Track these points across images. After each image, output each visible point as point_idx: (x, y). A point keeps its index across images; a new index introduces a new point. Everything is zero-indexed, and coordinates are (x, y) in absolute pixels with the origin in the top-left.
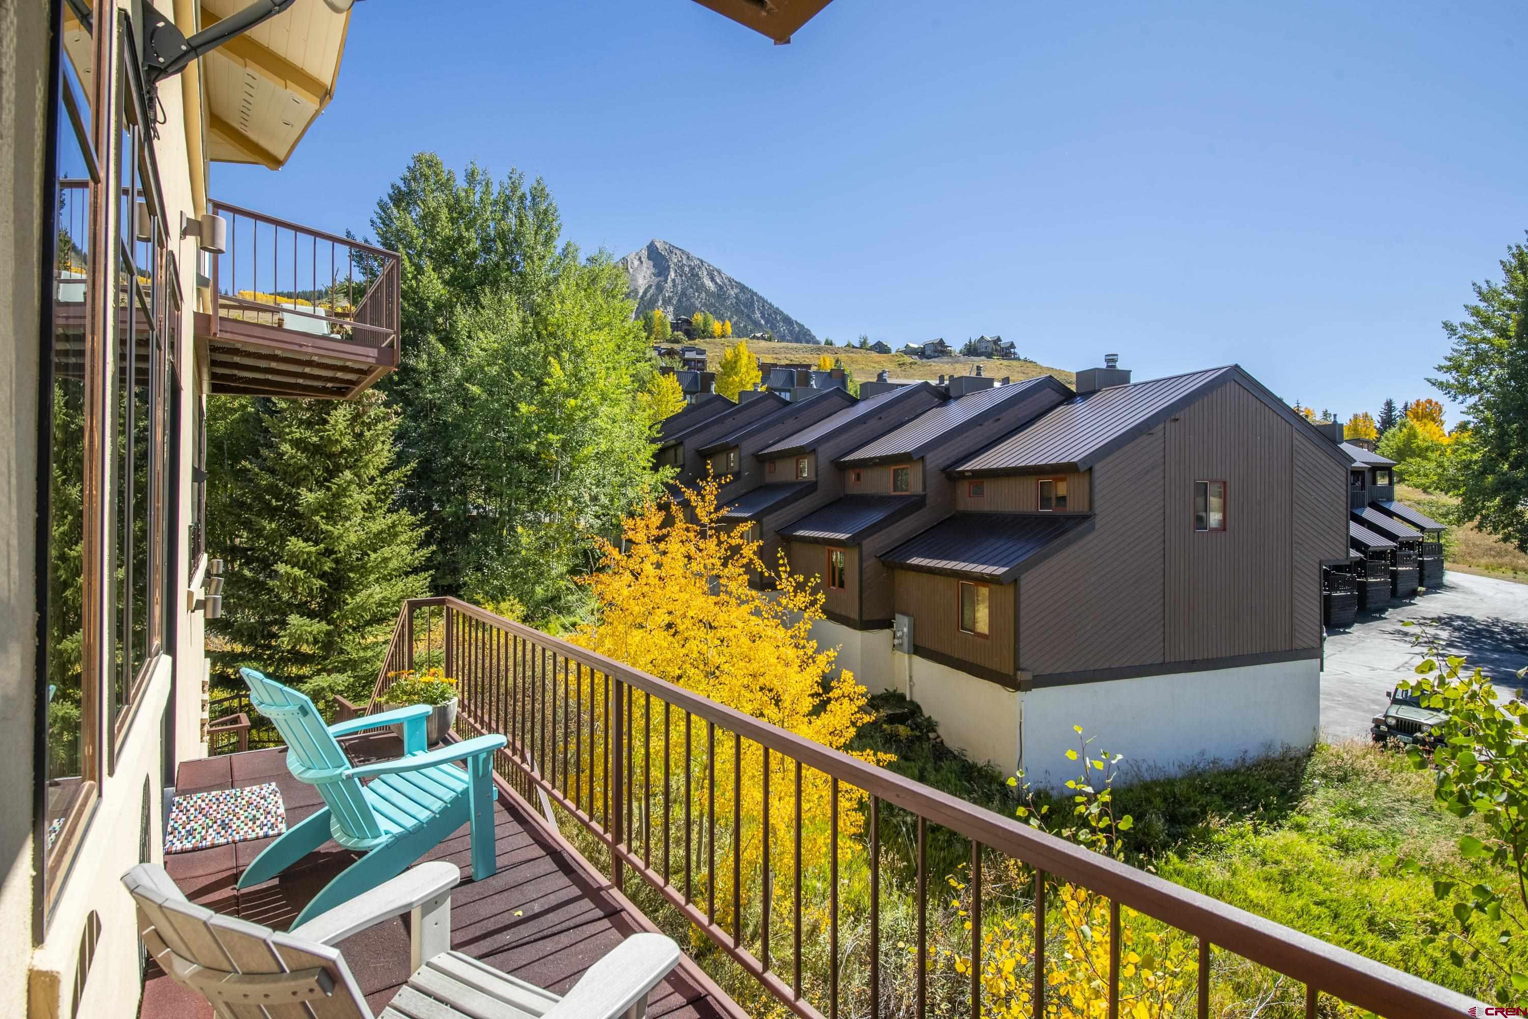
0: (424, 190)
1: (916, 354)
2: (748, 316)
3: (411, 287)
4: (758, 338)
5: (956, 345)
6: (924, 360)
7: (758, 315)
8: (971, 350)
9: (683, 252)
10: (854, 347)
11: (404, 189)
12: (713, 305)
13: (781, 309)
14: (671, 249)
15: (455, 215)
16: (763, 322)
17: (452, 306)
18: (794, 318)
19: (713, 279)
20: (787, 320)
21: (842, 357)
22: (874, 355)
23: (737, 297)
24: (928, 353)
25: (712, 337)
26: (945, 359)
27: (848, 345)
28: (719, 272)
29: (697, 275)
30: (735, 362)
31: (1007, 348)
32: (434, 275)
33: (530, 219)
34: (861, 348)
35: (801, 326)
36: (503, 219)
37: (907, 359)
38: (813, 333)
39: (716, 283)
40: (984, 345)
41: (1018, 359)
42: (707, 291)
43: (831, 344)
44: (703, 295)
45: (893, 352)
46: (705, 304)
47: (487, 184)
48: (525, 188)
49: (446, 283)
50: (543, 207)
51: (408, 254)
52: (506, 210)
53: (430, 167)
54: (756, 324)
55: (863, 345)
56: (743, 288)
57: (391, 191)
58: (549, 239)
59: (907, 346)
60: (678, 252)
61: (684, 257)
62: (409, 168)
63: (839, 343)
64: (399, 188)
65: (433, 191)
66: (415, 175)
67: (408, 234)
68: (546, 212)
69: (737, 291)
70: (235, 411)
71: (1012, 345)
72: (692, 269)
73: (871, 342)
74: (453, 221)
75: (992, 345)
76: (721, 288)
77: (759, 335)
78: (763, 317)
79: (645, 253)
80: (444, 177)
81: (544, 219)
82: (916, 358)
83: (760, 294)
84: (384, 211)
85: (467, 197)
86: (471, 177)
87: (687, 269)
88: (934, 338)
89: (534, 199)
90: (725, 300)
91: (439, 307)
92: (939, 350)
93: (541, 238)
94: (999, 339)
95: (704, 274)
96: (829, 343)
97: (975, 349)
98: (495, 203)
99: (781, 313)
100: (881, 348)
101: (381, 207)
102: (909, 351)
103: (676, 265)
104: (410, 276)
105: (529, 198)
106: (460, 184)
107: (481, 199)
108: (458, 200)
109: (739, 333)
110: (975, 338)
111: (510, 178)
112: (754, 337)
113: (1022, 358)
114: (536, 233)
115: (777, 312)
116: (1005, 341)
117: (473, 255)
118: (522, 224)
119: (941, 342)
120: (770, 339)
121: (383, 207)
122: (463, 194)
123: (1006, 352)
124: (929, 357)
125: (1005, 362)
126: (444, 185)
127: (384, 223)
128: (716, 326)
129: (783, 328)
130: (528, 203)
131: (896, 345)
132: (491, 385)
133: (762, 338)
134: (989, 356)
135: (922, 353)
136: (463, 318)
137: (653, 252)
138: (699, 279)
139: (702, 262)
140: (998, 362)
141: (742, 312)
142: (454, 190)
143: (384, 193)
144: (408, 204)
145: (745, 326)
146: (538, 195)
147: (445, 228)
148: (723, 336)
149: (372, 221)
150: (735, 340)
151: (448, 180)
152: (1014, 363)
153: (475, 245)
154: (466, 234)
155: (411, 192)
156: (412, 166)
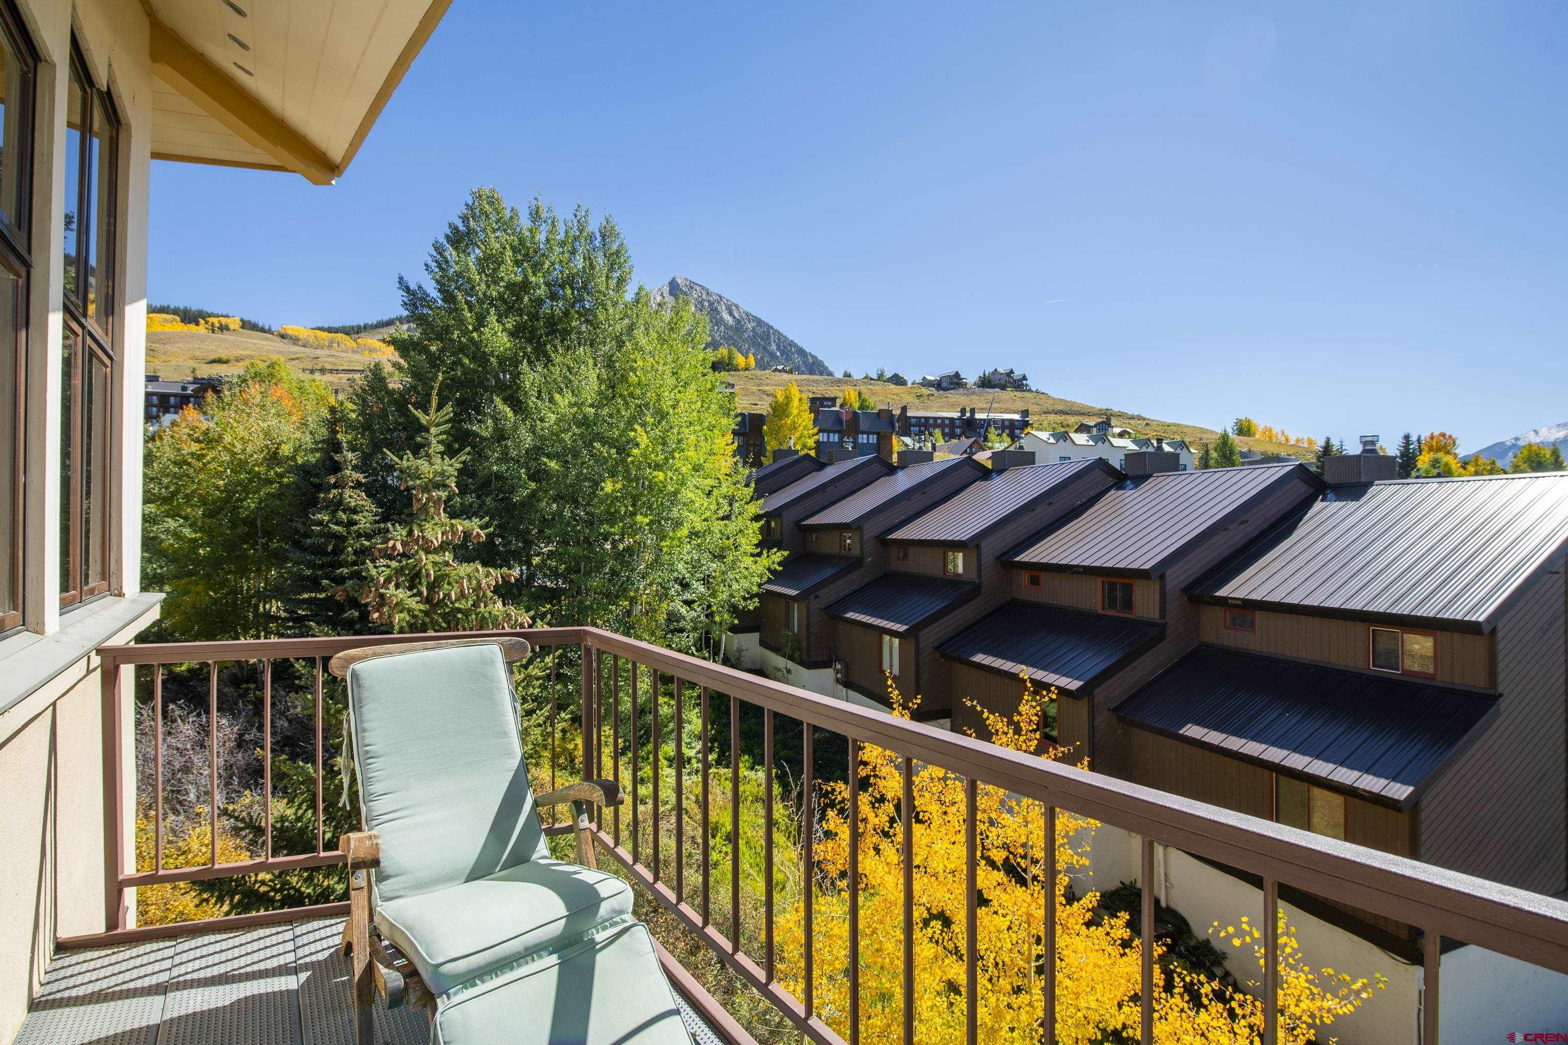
0: (484, 230)
1: (933, 386)
2: (764, 348)
3: (471, 340)
4: (780, 371)
5: (971, 378)
6: (941, 392)
7: (774, 347)
8: (986, 383)
9: (703, 288)
10: (871, 379)
11: (462, 228)
12: (731, 338)
13: (795, 341)
14: (692, 285)
15: (519, 257)
16: (778, 354)
17: (516, 363)
18: (808, 350)
19: (731, 314)
20: (802, 352)
21: (863, 389)
22: (892, 387)
23: (754, 329)
24: (944, 385)
25: (737, 370)
26: (961, 391)
27: (866, 377)
28: (737, 307)
29: (716, 309)
30: (787, 405)
31: (1021, 380)
32: (498, 327)
33: (600, 260)
34: (879, 379)
35: (814, 357)
36: (570, 260)
37: (925, 391)
38: (826, 364)
39: (734, 317)
40: (997, 377)
41: (1030, 391)
42: (726, 325)
43: (850, 376)
44: (722, 328)
45: (909, 384)
46: (724, 337)
47: (553, 222)
48: (593, 227)
49: (512, 334)
50: (614, 247)
51: (467, 302)
52: (573, 252)
53: (491, 203)
54: (773, 355)
55: (880, 377)
56: (760, 322)
57: (448, 231)
58: (621, 281)
59: (924, 379)
60: (698, 288)
61: (704, 293)
62: (467, 205)
63: (857, 375)
64: (456, 228)
65: (494, 231)
66: (472, 213)
67: (469, 280)
68: (618, 253)
69: (753, 324)
70: (269, 482)
71: (1024, 378)
72: (711, 304)
73: (888, 375)
74: (517, 263)
75: (1005, 378)
76: (738, 321)
77: (780, 367)
78: (778, 349)
79: (666, 290)
80: (507, 214)
81: (615, 259)
82: (933, 390)
83: (776, 327)
84: (440, 254)
85: (533, 237)
86: (535, 215)
87: (706, 304)
88: (949, 370)
89: (603, 237)
90: (743, 332)
91: (502, 360)
92: (954, 382)
93: (613, 283)
94: (1012, 372)
95: (722, 308)
96: (847, 375)
97: (990, 381)
98: (562, 244)
99: (796, 345)
100: (898, 380)
101: (436, 249)
102: (926, 383)
103: (696, 300)
104: (470, 328)
105: (599, 239)
106: (525, 222)
107: (548, 240)
108: (522, 241)
109: (761, 365)
110: (989, 370)
111: (576, 216)
112: (776, 370)
113: (1034, 389)
114: (608, 278)
115: (792, 344)
116: (1017, 374)
117: (539, 302)
118: (592, 267)
119: (957, 375)
120: (791, 372)
121: (439, 249)
122: (527, 234)
123: (1019, 384)
124: (946, 389)
125: (1019, 394)
126: (506, 225)
127: (440, 267)
128: (740, 360)
129: (797, 359)
130: (597, 243)
131: (912, 376)
132: (566, 455)
133: (784, 371)
134: (1003, 388)
135: (938, 385)
136: (531, 377)
137: (674, 288)
138: (718, 313)
139: (721, 297)
140: (1012, 394)
141: (759, 345)
142: (518, 229)
143: (441, 233)
144: (467, 246)
145: (762, 358)
146: (606, 234)
147: (510, 273)
148: (747, 369)
149: (426, 265)
150: (758, 372)
151: (511, 218)
152: (1028, 395)
153: (542, 292)
154: (533, 279)
155: (470, 232)
156: (470, 202)
